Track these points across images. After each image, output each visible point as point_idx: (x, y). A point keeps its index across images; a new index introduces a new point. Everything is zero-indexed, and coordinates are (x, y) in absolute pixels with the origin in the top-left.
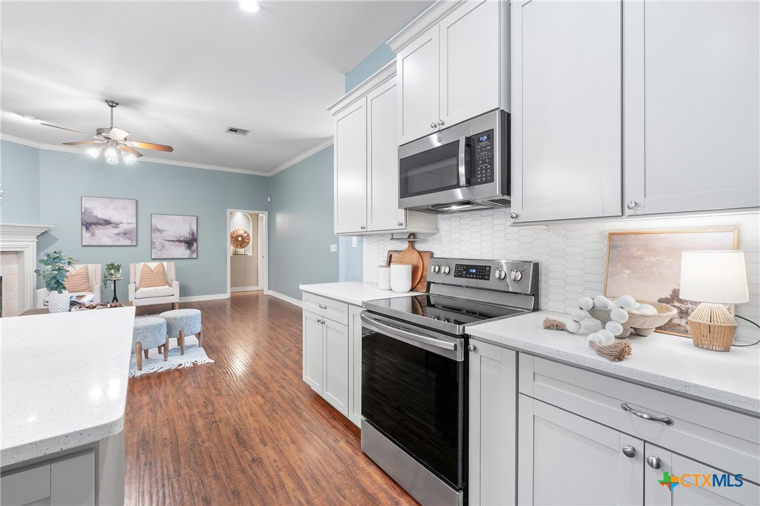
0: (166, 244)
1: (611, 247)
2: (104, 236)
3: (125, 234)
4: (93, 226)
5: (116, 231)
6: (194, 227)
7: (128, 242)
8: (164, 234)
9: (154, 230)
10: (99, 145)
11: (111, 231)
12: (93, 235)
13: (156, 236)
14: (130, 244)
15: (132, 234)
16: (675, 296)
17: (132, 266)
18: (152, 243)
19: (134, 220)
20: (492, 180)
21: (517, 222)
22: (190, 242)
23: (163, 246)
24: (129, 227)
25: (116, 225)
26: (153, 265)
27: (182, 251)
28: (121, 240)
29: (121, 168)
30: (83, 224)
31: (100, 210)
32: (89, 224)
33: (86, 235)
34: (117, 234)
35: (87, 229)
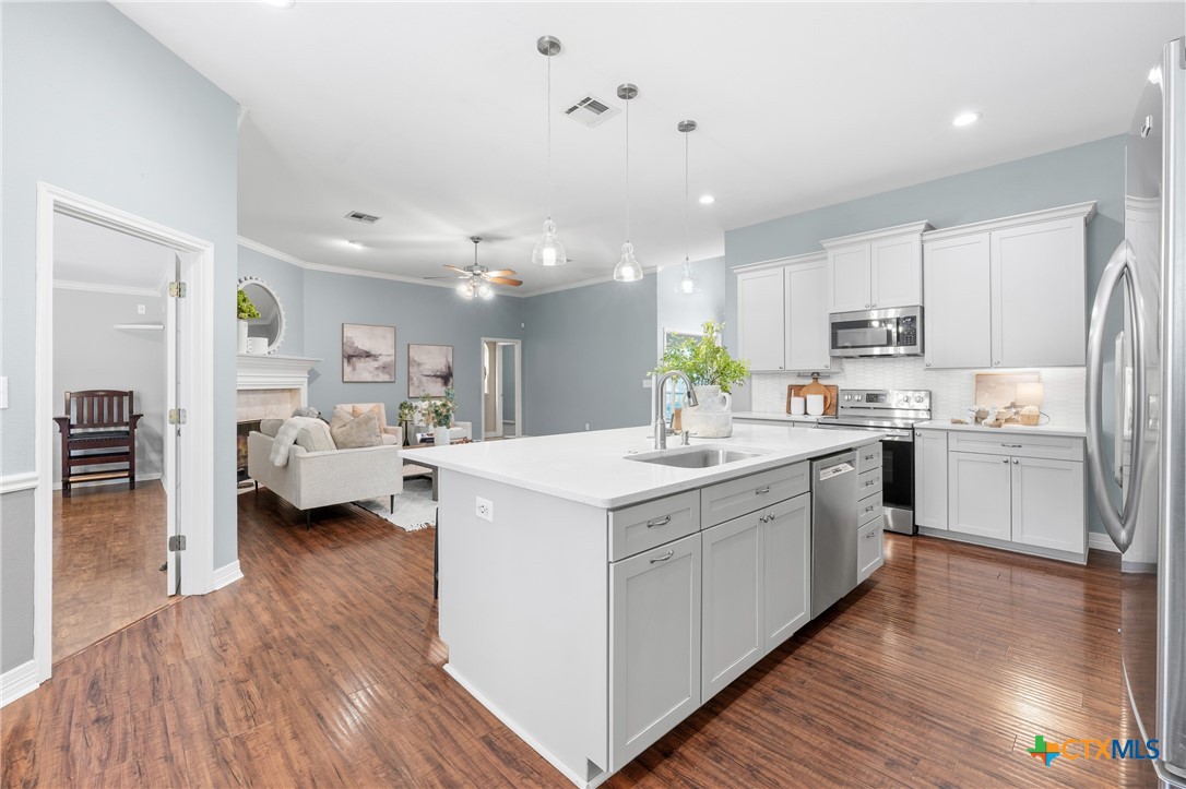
0: (424, 379)
1: (977, 382)
2: (365, 371)
3: (384, 368)
4: (354, 359)
5: (376, 364)
6: (450, 360)
7: (386, 378)
8: (422, 368)
9: (412, 363)
11: (371, 364)
12: (354, 369)
13: (414, 370)
14: (388, 380)
15: (392, 369)
16: (1013, 405)
18: (409, 378)
19: (393, 351)
20: (915, 344)
21: (929, 368)
22: (446, 378)
23: (420, 382)
24: (388, 359)
25: (376, 357)
27: (437, 388)
28: (381, 375)
30: (344, 357)
31: (361, 339)
32: (351, 356)
33: (348, 369)
34: (377, 368)
35: (349, 361)
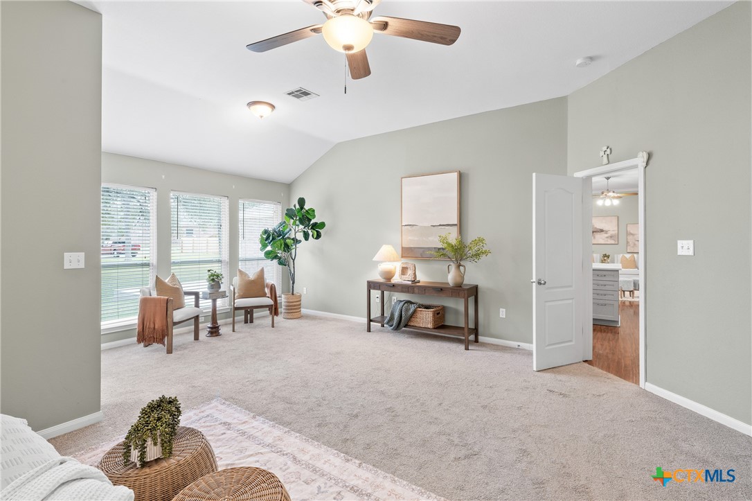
0: (637, 243)
2: (600, 238)
3: (611, 237)
4: (595, 233)
5: (606, 235)
7: (613, 242)
8: (635, 236)
9: (628, 234)
10: (602, 198)
11: (604, 235)
12: (596, 238)
13: (630, 238)
15: (616, 237)
17: (616, 256)
18: (628, 242)
19: (616, 228)
23: (635, 244)
24: (613, 233)
25: (606, 232)
26: (628, 256)
28: (609, 240)
29: (612, 208)
31: (599, 224)
33: (593, 238)
34: (607, 237)
